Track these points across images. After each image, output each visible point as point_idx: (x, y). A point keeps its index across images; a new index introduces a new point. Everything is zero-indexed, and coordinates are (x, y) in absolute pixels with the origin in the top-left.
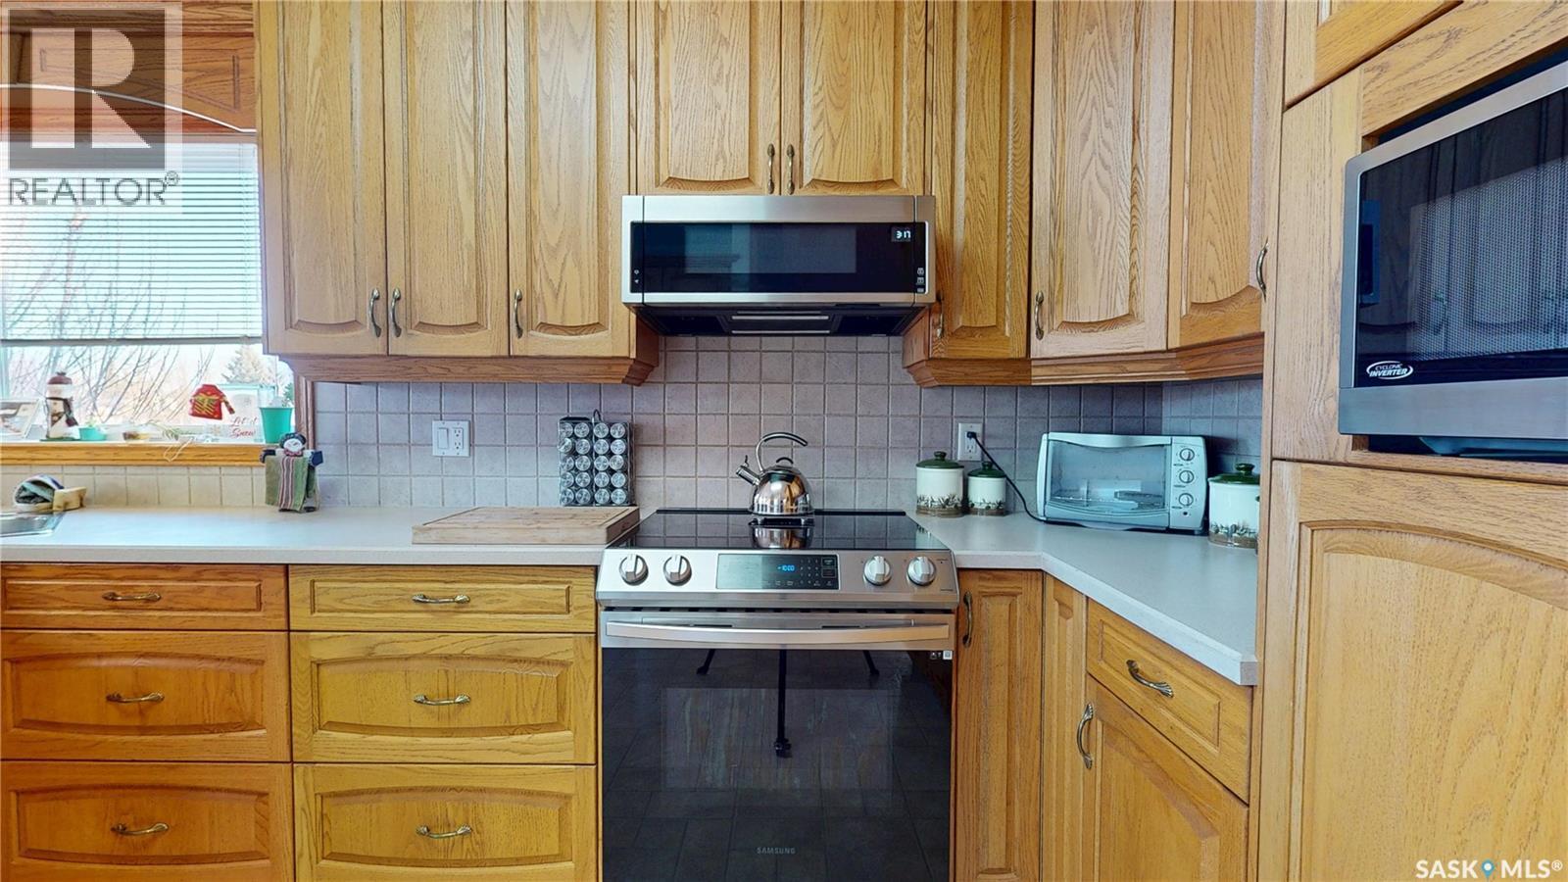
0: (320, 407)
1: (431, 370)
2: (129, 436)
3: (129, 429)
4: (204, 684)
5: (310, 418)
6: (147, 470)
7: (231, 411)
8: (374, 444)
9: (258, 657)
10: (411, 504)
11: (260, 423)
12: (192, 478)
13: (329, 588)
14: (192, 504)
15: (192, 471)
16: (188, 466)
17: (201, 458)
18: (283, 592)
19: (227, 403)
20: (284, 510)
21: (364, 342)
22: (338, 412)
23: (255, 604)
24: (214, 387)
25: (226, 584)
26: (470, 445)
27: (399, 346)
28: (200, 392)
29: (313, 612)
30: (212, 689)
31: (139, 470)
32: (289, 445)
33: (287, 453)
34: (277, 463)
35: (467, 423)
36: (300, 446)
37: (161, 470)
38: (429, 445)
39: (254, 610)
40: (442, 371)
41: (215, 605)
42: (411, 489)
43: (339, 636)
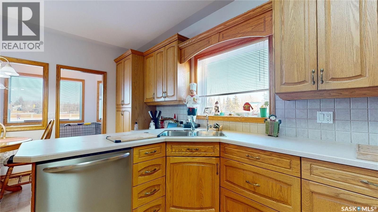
0: (276, 108)
1: (332, 94)
2: (230, 115)
3: (230, 113)
4: (272, 186)
5: (274, 111)
6: (234, 122)
7: (252, 109)
8: (294, 118)
9: (290, 184)
10: (308, 138)
11: (259, 112)
12: (243, 125)
13: (318, 168)
14: (243, 131)
15: (243, 123)
16: (242, 122)
17: (246, 120)
18: (299, 165)
19: (251, 107)
20: (269, 135)
21: (308, 87)
22: (283, 109)
23: (289, 167)
24: (248, 103)
25: (279, 159)
26: (333, 120)
27: (322, 87)
28: (245, 104)
29: (311, 174)
30: (274, 188)
31: (232, 122)
32: (272, 118)
33: (271, 120)
34: (269, 123)
35: (332, 112)
36: (275, 118)
37: (237, 123)
38: (315, 119)
39: (288, 169)
40: (338, 94)
41: (276, 164)
42: (308, 133)
43: (322, 186)
